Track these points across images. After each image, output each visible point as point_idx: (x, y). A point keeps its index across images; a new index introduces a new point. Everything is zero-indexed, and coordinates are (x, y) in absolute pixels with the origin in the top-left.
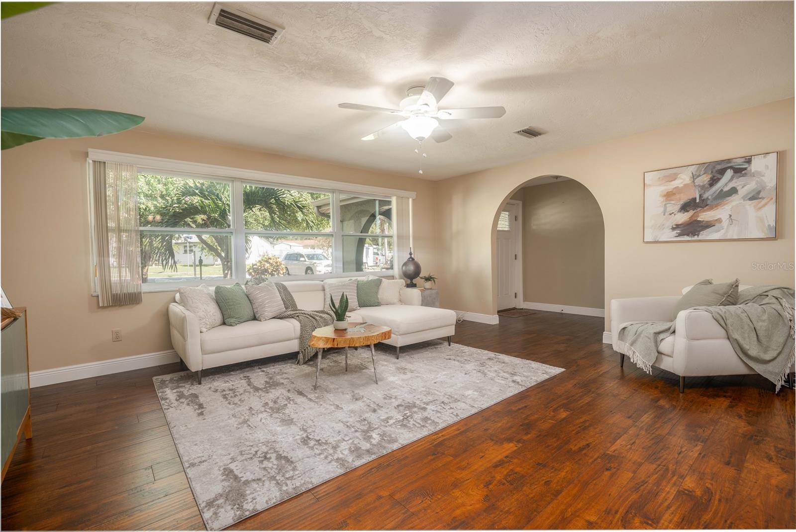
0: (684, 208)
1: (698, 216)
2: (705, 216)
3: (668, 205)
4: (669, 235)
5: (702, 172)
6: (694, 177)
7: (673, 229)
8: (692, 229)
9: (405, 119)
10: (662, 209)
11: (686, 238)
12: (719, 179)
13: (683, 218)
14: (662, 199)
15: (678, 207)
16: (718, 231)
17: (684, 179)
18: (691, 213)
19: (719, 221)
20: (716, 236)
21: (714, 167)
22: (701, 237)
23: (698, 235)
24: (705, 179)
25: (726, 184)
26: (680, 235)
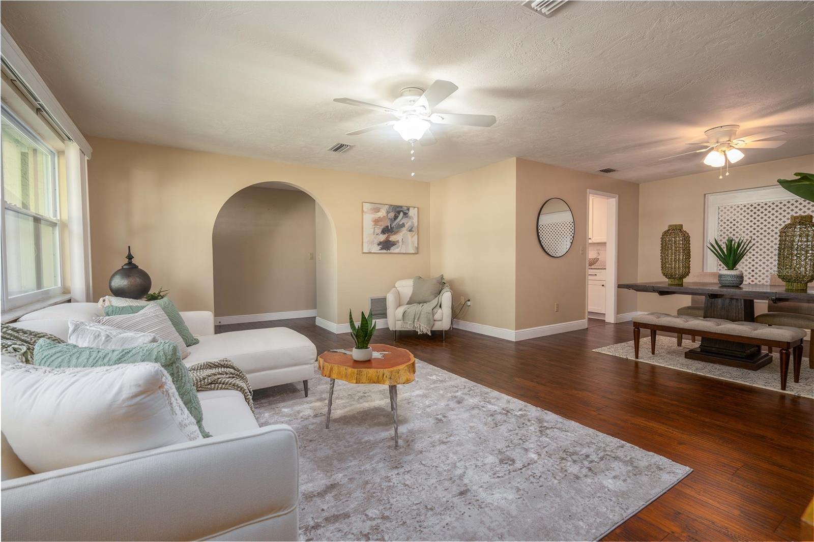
0: (383, 232)
1: (389, 238)
2: (393, 238)
3: (376, 228)
4: (376, 249)
5: (391, 211)
6: (388, 212)
7: (379, 245)
8: (387, 245)
9: (397, 119)
10: (372, 230)
11: (384, 251)
12: (398, 217)
13: (382, 238)
14: (373, 223)
15: (380, 231)
16: (398, 248)
17: (382, 213)
18: (387, 235)
19: (398, 241)
20: (397, 251)
21: (396, 209)
22: (391, 251)
23: (390, 250)
24: (392, 215)
25: (400, 220)
26: (382, 249)
